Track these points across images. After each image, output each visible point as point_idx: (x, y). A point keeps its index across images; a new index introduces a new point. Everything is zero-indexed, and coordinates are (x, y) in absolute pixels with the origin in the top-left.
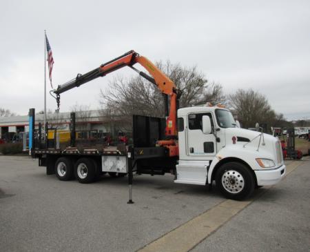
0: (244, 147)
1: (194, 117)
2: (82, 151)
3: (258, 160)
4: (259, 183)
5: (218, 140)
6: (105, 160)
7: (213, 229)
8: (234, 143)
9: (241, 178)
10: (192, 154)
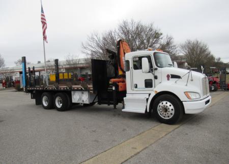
0: (176, 82)
1: (137, 59)
2: (57, 88)
3: (186, 93)
4: (187, 112)
5: (156, 77)
6: (74, 94)
7: (138, 151)
8: (168, 79)
9: (172, 107)
10: (136, 89)
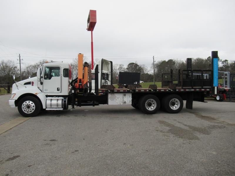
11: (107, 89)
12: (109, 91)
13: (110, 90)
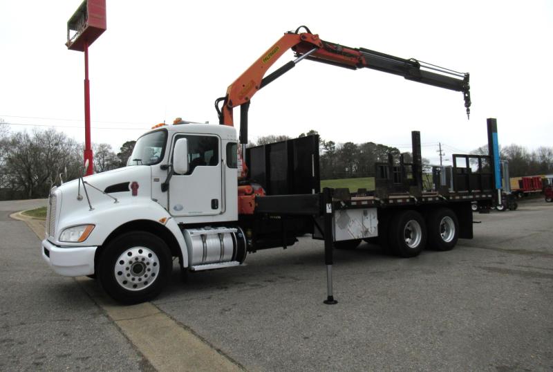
11: (338, 200)
12: (343, 204)
13: (344, 202)
